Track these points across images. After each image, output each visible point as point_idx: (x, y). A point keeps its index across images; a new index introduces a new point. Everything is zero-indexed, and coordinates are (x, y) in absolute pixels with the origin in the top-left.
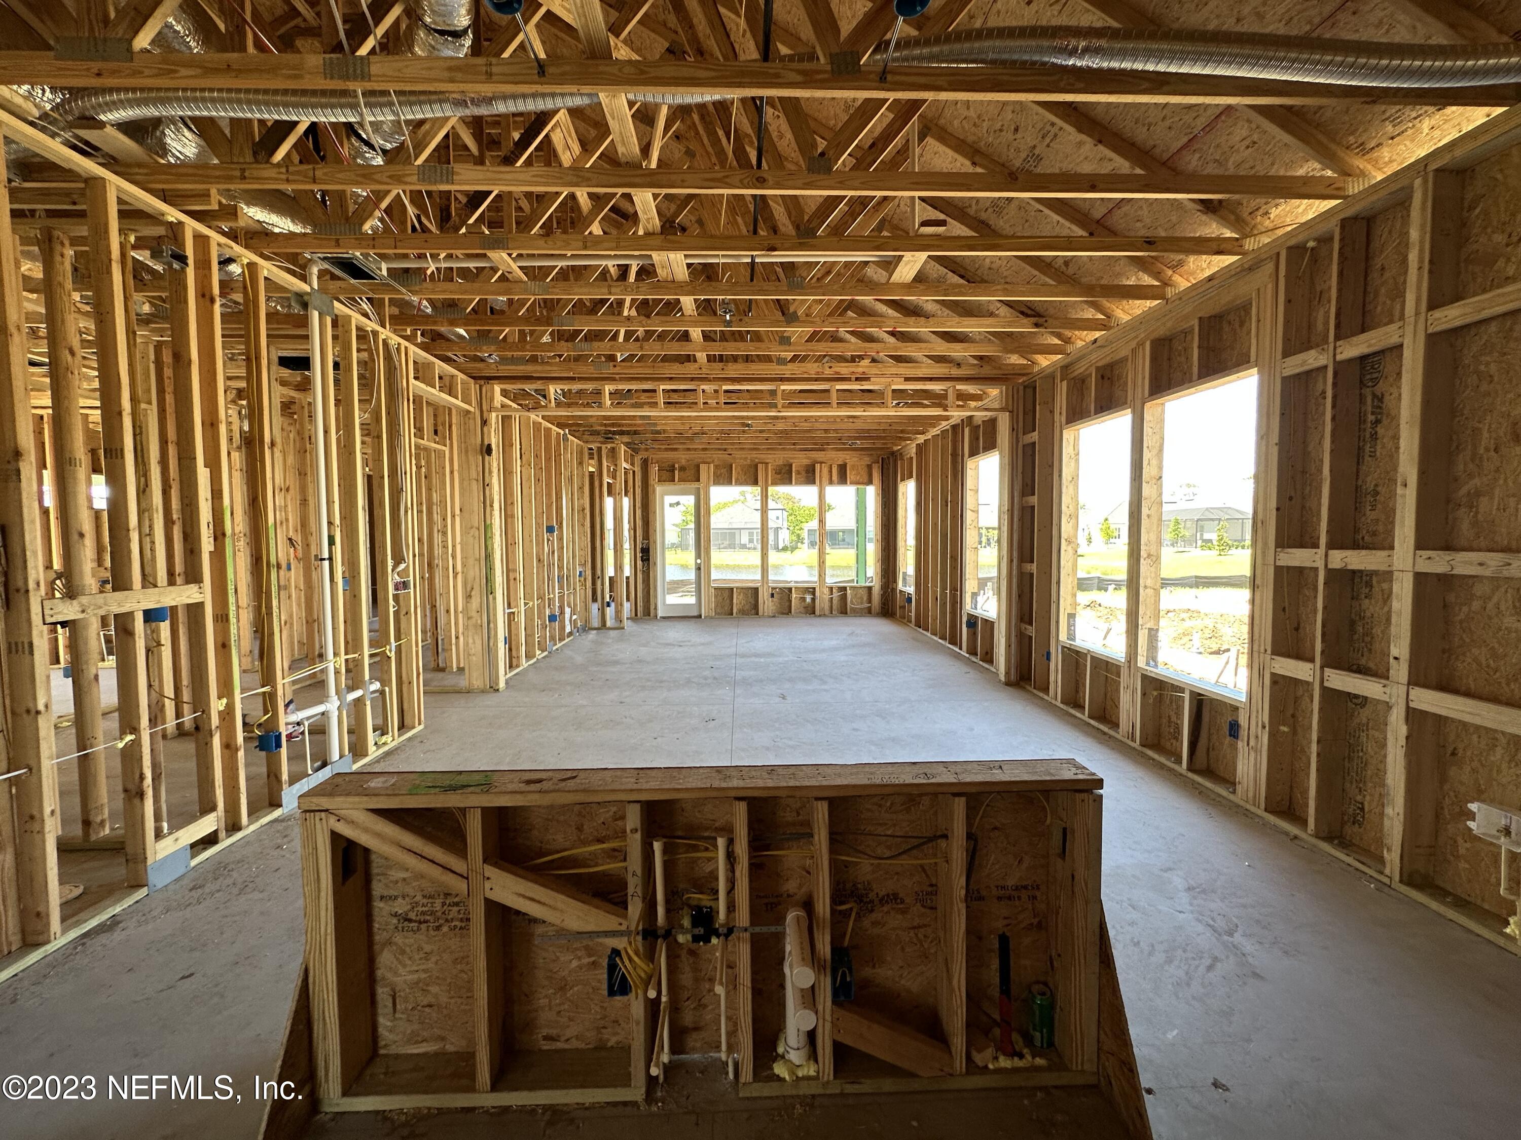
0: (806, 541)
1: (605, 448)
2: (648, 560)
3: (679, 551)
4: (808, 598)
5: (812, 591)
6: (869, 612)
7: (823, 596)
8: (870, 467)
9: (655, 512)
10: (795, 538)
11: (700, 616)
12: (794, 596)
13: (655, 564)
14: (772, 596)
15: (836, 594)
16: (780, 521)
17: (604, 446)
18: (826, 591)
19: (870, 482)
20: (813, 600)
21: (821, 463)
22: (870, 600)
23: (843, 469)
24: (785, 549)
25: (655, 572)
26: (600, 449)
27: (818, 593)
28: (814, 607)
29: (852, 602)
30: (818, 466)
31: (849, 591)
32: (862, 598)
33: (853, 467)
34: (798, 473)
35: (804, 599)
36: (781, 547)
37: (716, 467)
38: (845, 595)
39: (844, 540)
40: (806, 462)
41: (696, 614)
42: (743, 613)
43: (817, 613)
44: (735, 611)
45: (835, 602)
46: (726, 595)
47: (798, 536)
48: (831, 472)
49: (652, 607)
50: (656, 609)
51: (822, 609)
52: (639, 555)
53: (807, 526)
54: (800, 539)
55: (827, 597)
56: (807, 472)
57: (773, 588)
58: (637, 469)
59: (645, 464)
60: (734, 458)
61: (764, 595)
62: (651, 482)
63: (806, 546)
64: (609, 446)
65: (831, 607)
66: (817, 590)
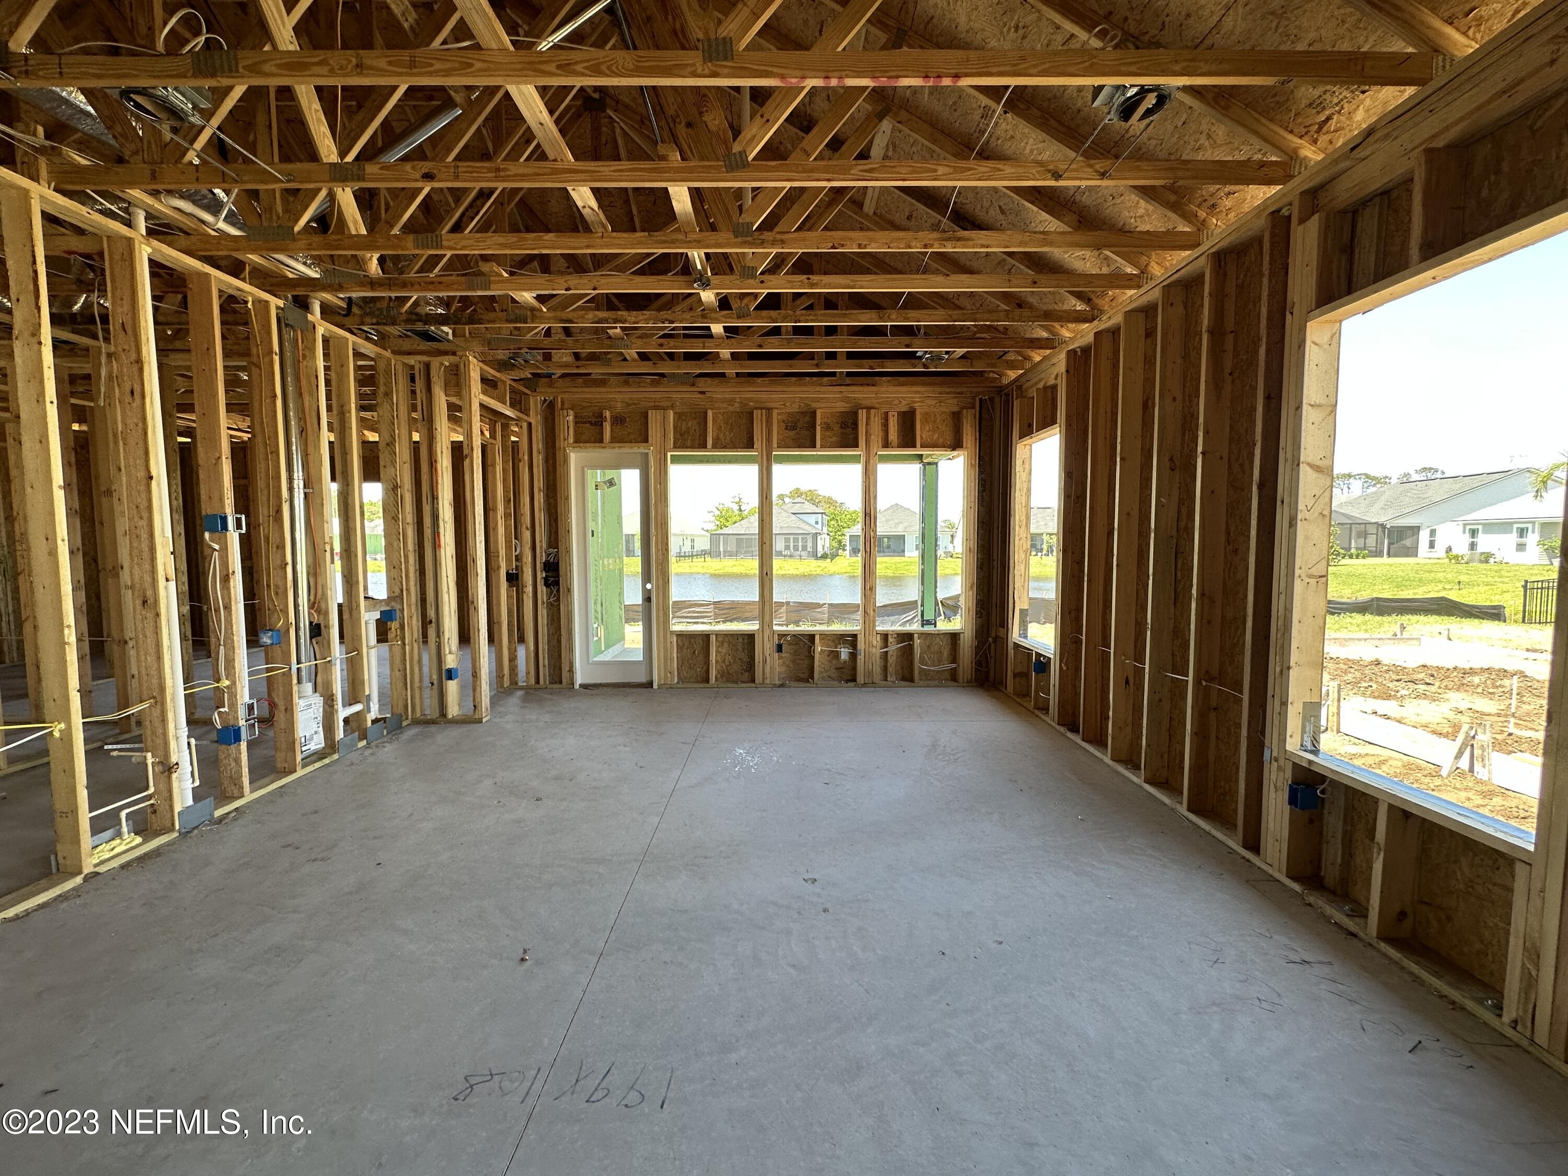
0: (848, 548)
1: (439, 365)
2: (557, 583)
3: (708, 559)
4: (844, 653)
5: (851, 640)
6: (953, 677)
7: (870, 649)
8: (956, 417)
9: (567, 498)
10: (836, 545)
11: (650, 684)
12: (819, 648)
13: (569, 590)
14: (779, 648)
15: (893, 647)
16: (819, 526)
17: (435, 362)
18: (877, 641)
19: (956, 445)
20: (853, 656)
21: (869, 408)
22: (954, 658)
23: (908, 420)
24: (824, 557)
25: (570, 604)
26: (427, 366)
27: (861, 645)
28: (854, 668)
29: (922, 660)
30: (862, 415)
31: (917, 641)
32: (940, 652)
33: (926, 418)
34: (827, 427)
35: (836, 655)
36: (819, 555)
37: (679, 416)
38: (911, 648)
39: (889, 547)
40: (841, 407)
41: (643, 679)
42: (727, 677)
43: (860, 679)
44: (713, 673)
45: (892, 660)
46: (698, 647)
47: (840, 542)
48: (885, 426)
49: (565, 668)
50: (571, 671)
51: (869, 674)
52: (541, 575)
53: (848, 532)
54: (841, 546)
55: (877, 651)
56: (843, 425)
57: (782, 635)
58: (535, 419)
59: (550, 411)
60: (711, 400)
61: (764, 650)
62: (560, 443)
63: (847, 552)
64: (447, 361)
65: (885, 668)
66: (860, 639)
